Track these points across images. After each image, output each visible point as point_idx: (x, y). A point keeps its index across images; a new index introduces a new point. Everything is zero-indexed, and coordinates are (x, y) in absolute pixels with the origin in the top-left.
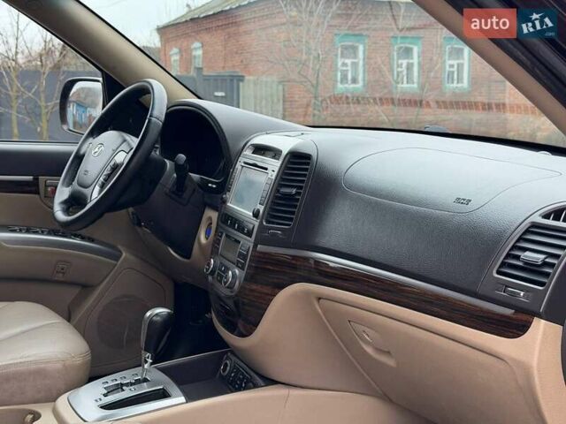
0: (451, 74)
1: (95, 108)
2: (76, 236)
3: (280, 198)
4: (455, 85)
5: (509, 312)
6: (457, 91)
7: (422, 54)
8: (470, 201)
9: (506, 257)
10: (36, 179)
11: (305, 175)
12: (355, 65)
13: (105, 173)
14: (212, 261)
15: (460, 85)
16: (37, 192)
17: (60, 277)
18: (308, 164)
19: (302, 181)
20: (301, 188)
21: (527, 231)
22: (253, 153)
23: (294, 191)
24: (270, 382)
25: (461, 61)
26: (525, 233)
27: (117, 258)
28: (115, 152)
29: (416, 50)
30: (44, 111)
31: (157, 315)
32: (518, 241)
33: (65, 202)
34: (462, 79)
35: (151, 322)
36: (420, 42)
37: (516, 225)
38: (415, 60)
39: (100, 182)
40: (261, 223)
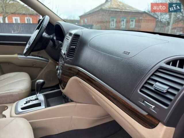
2: (38, 56)
3: (70, 49)
5: (145, 113)
6: (132, 28)
8: (129, 53)
9: (145, 83)
11: (77, 42)
12: (114, 23)
14: (57, 66)
17: (34, 66)
18: (79, 38)
19: (77, 44)
20: (76, 46)
21: (157, 71)
22: (69, 36)
23: (74, 47)
24: (72, 101)
25: (133, 22)
26: (156, 72)
27: (48, 62)
29: (125, 20)
31: (39, 82)
32: (152, 75)
34: (133, 25)
35: (37, 84)
37: (151, 67)
38: (125, 22)
40: (66, 57)
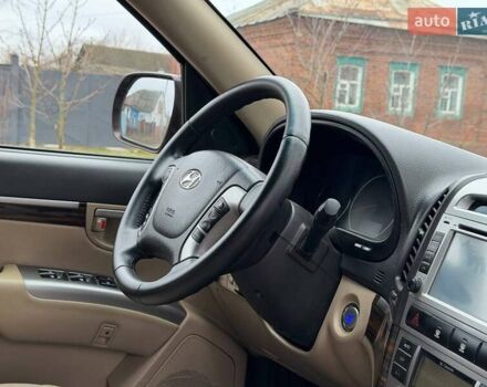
0: (445, 101)
1: (150, 112)
4: (448, 112)
6: (449, 118)
7: (419, 80)
10: (83, 206)
12: (353, 86)
13: (206, 218)
15: (452, 112)
16: (82, 223)
17: (102, 342)
25: (454, 90)
28: (223, 186)
29: (412, 76)
30: (62, 109)
33: (131, 252)
34: (455, 106)
36: (417, 69)
38: (411, 86)
39: (195, 232)
